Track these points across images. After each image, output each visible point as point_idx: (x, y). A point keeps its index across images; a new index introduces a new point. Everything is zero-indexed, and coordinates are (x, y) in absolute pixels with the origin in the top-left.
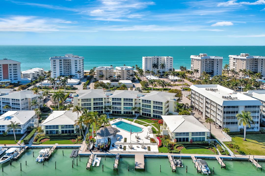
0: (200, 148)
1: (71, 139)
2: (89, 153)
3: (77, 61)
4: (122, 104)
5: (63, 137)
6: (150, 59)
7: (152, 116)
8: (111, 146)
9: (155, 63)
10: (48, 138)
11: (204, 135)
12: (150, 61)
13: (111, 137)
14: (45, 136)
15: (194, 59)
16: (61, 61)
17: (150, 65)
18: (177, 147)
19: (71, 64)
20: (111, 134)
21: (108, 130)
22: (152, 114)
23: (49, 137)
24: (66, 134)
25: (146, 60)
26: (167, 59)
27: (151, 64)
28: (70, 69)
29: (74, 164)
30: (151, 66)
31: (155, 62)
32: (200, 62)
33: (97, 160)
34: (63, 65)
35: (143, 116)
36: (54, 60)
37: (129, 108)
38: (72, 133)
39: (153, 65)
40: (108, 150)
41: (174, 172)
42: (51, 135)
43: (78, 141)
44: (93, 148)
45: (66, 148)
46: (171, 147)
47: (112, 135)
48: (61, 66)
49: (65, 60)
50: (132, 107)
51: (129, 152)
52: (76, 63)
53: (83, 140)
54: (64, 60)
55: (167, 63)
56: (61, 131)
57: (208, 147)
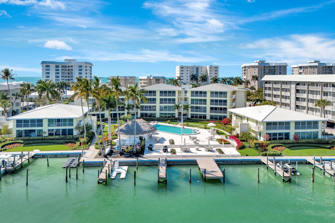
0: (315, 148)
1: (67, 143)
2: (102, 160)
3: (82, 67)
4: (158, 101)
5: (52, 140)
6: (187, 68)
7: (208, 117)
8: (147, 149)
9: (194, 74)
10: (21, 143)
11: (317, 128)
12: (187, 71)
13: (145, 136)
14: (15, 140)
15: (247, 66)
16: (57, 68)
17: (187, 76)
18: (273, 147)
19: (73, 72)
20: (144, 130)
21: (139, 124)
22: (208, 114)
23: (22, 141)
24: (57, 137)
25: (182, 69)
26: (211, 68)
27: (189, 75)
28: (71, 80)
29: (70, 177)
30: (189, 78)
31: (193, 72)
32: (257, 69)
33: (120, 170)
34: (60, 73)
35: (193, 119)
36: (46, 64)
37: (170, 107)
38: (68, 135)
39: (192, 77)
40: (141, 155)
41: (287, 181)
42: (27, 138)
43: (80, 145)
44: (111, 153)
45: (56, 156)
46: (261, 148)
47: (146, 133)
48: (58, 75)
49: (64, 66)
50: (173, 105)
51: (183, 156)
52: (81, 70)
53: (89, 143)
54: (62, 66)
55: (211, 74)
56: (47, 131)
57: (329, 146)
